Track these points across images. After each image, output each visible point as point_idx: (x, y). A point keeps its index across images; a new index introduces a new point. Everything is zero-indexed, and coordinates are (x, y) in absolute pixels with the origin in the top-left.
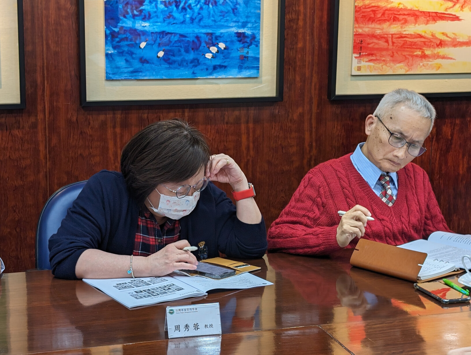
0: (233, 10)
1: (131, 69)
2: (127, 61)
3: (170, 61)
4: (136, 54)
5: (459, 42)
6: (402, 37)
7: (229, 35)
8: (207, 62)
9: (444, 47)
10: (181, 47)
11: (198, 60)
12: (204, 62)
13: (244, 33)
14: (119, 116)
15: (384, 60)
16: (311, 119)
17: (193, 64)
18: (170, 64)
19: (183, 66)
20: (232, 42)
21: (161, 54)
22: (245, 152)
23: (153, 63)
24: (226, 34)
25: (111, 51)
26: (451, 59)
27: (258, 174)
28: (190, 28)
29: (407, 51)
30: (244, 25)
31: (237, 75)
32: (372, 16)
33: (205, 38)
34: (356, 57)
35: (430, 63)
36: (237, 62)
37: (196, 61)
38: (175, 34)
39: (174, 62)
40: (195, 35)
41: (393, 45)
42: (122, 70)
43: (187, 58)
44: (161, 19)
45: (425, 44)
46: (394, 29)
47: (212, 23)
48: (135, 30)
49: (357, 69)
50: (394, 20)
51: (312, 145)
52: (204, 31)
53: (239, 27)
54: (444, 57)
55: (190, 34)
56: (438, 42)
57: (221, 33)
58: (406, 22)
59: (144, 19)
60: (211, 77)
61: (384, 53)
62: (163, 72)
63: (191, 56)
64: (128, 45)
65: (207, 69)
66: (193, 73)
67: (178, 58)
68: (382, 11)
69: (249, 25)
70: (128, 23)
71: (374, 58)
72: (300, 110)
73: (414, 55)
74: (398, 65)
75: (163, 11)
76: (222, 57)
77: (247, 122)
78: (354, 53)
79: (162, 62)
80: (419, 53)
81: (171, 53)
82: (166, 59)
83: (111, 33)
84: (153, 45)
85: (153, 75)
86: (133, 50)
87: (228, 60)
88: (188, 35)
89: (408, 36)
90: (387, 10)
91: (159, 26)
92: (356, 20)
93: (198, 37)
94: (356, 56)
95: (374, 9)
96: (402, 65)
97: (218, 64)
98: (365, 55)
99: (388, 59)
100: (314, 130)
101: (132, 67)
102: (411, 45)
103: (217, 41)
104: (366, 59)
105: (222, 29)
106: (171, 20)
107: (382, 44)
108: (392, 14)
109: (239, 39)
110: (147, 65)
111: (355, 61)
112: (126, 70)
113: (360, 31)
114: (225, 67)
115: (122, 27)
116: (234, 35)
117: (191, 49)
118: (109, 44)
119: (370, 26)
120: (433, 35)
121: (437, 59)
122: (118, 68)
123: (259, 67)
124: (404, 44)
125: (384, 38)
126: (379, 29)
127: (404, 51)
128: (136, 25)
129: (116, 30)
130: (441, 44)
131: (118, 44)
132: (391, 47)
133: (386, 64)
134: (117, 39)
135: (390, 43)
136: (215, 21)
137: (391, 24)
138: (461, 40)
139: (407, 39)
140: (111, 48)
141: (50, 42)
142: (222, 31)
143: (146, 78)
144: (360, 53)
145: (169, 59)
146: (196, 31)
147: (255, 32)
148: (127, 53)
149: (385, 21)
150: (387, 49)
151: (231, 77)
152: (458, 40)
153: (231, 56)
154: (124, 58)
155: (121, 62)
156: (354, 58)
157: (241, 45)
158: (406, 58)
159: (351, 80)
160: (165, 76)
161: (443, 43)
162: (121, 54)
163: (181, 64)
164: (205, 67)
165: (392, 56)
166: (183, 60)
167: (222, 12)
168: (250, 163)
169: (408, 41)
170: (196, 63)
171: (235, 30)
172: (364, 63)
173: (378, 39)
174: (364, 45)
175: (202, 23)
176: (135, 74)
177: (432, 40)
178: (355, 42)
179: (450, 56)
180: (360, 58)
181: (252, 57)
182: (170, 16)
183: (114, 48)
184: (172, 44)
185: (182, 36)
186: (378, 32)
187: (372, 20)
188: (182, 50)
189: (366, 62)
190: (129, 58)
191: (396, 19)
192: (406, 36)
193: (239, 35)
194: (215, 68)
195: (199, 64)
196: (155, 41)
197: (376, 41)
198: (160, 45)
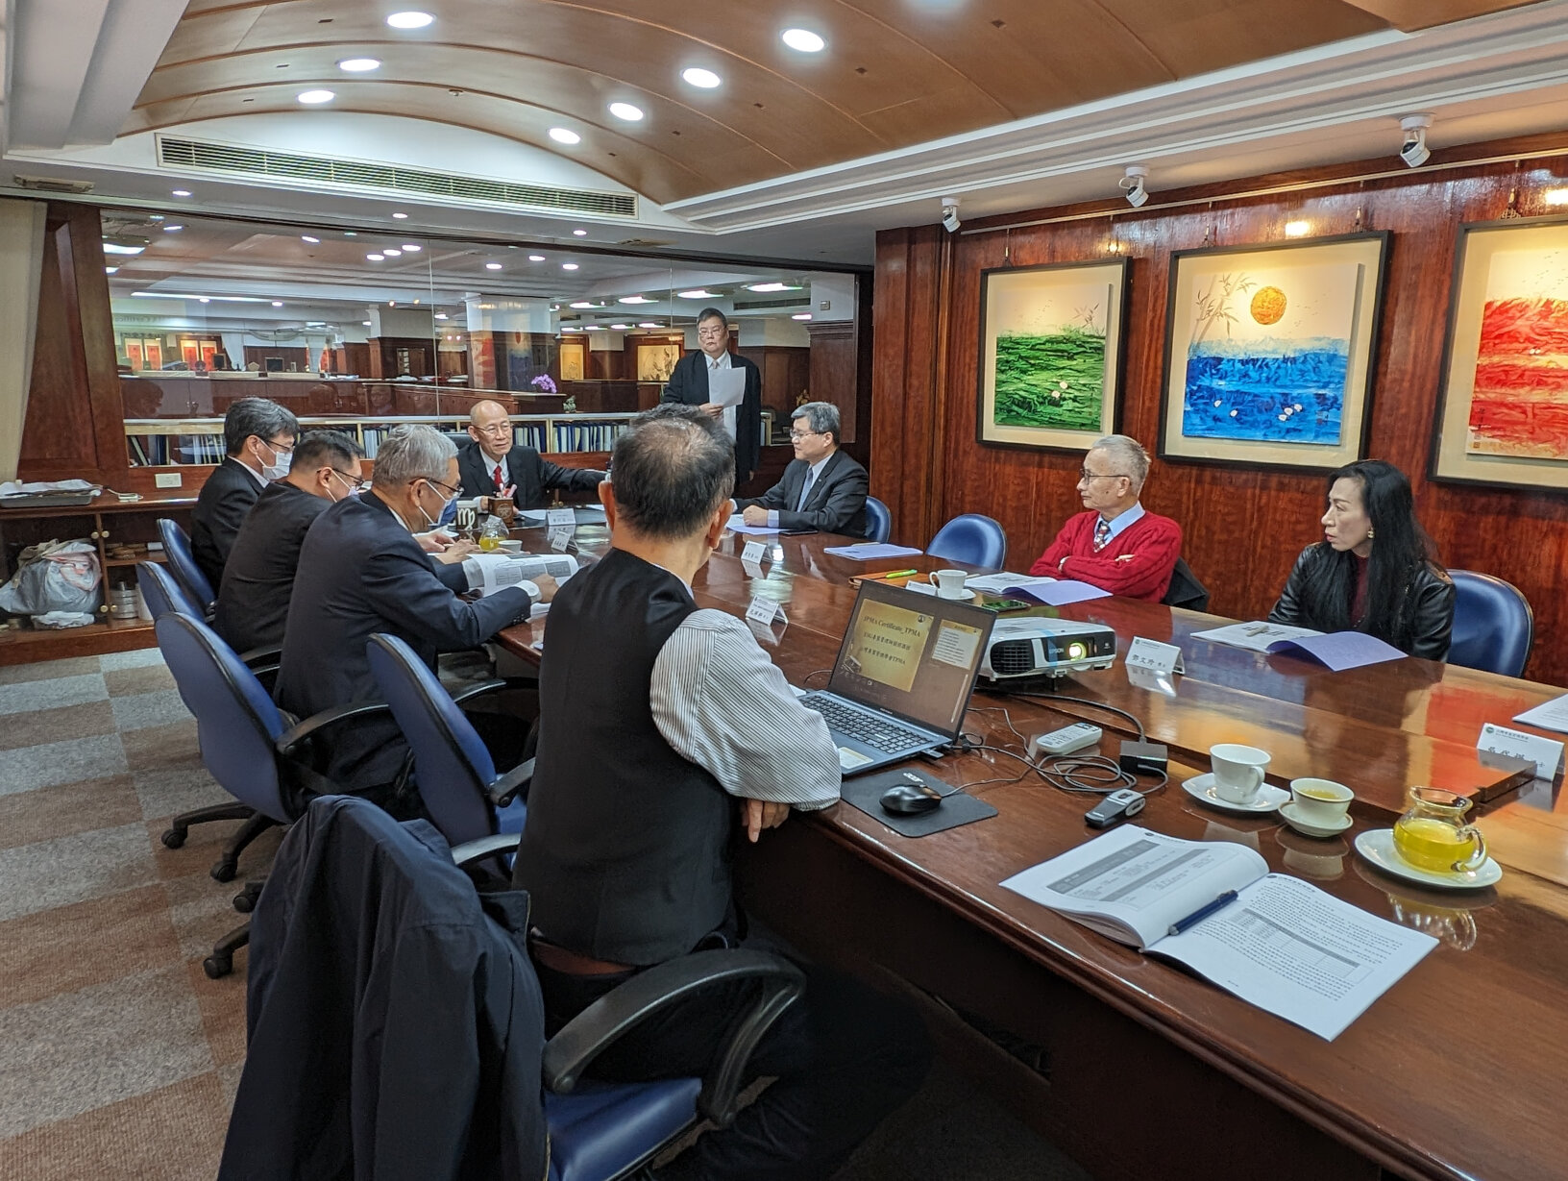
0: (1314, 369)
1: (1204, 427)
2: (1201, 418)
3: (1243, 421)
4: (1210, 412)
6: (1550, 408)
7: (1308, 397)
8: (1281, 424)
10: (1255, 407)
11: (1271, 422)
12: (1277, 424)
13: (1324, 395)
15: (1517, 438)
17: (1266, 426)
18: (1241, 424)
19: (1255, 427)
20: (1310, 405)
21: (1234, 413)
23: (1225, 422)
24: (1304, 395)
25: (1189, 408)
28: (1265, 388)
30: (1324, 387)
31: (1313, 441)
32: (1503, 377)
33: (1279, 399)
34: (1472, 431)
36: (1314, 426)
37: (1269, 422)
38: (1249, 394)
39: (1246, 422)
40: (1271, 396)
41: (1534, 418)
42: (1197, 427)
43: (1259, 419)
44: (1237, 378)
46: (1538, 396)
47: (1289, 383)
48: (1213, 389)
49: (1473, 446)
50: (1538, 384)
52: (1279, 391)
53: (1319, 388)
55: (1264, 393)
57: (1299, 394)
58: (1559, 386)
59: (1221, 378)
60: (1284, 440)
61: (1518, 428)
62: (1233, 431)
63: (1262, 417)
64: (1205, 403)
65: (1280, 432)
66: (1265, 435)
67: (1251, 419)
68: (1519, 372)
69: (1332, 386)
70: (1205, 382)
71: (1499, 433)
74: (1540, 445)
75: (1239, 370)
76: (1298, 420)
78: (1470, 424)
79: (1235, 421)
81: (1244, 413)
82: (1237, 419)
83: (1190, 391)
84: (1227, 404)
86: (1208, 408)
87: (1303, 423)
88: (1262, 395)
90: (1528, 370)
92: (1477, 383)
93: (1273, 398)
94: (1472, 429)
95: (1507, 368)
96: (1547, 445)
97: (1292, 426)
98: (1487, 428)
99: (1525, 436)
101: (1205, 425)
103: (1294, 403)
104: (1487, 434)
105: (1299, 389)
106: (1247, 379)
107: (1516, 415)
108: (1535, 376)
109: (1319, 401)
110: (1219, 423)
111: (1471, 434)
112: (1201, 428)
113: (1482, 396)
115: (1199, 386)
116: (1312, 396)
117: (1264, 410)
118: (1188, 401)
119: (1498, 391)
122: (1194, 425)
123: (1339, 434)
124: (1553, 417)
125: (1520, 407)
126: (1511, 395)
127: (1553, 426)
128: (1213, 384)
129: (1195, 388)
131: (1196, 401)
132: (1530, 419)
133: (1520, 443)
134: (1195, 397)
135: (1530, 415)
136: (1292, 381)
137: (1532, 390)
139: (1559, 411)
140: (1189, 406)
142: (1300, 391)
143: (1217, 436)
144: (1480, 426)
145: (1242, 419)
146: (1272, 391)
147: (1338, 394)
148: (1203, 411)
149: (1523, 385)
150: (1524, 423)
151: (1306, 442)
153: (1308, 419)
154: (1199, 415)
155: (1196, 419)
156: (1469, 431)
157: (1321, 408)
158: (1556, 438)
159: (1467, 460)
162: (1197, 411)
163: (1254, 425)
164: (1278, 429)
165: (1531, 433)
166: (1256, 421)
167: (1301, 370)
169: (1560, 414)
170: (1268, 424)
171: (1314, 391)
172: (1484, 440)
173: (1510, 408)
174: (1487, 415)
175: (1278, 383)
176: (1207, 432)
178: (1473, 411)
180: (1479, 432)
181: (1332, 422)
182: (1246, 375)
183: (1192, 405)
184: (1245, 404)
185: (1256, 396)
186: (1511, 399)
187: (1502, 383)
188: (1255, 410)
189: (1488, 437)
190: (1203, 415)
191: (1540, 383)
193: (1318, 396)
194: (1288, 431)
195: (1271, 425)
196: (1229, 400)
197: (1506, 411)
198: (1233, 404)
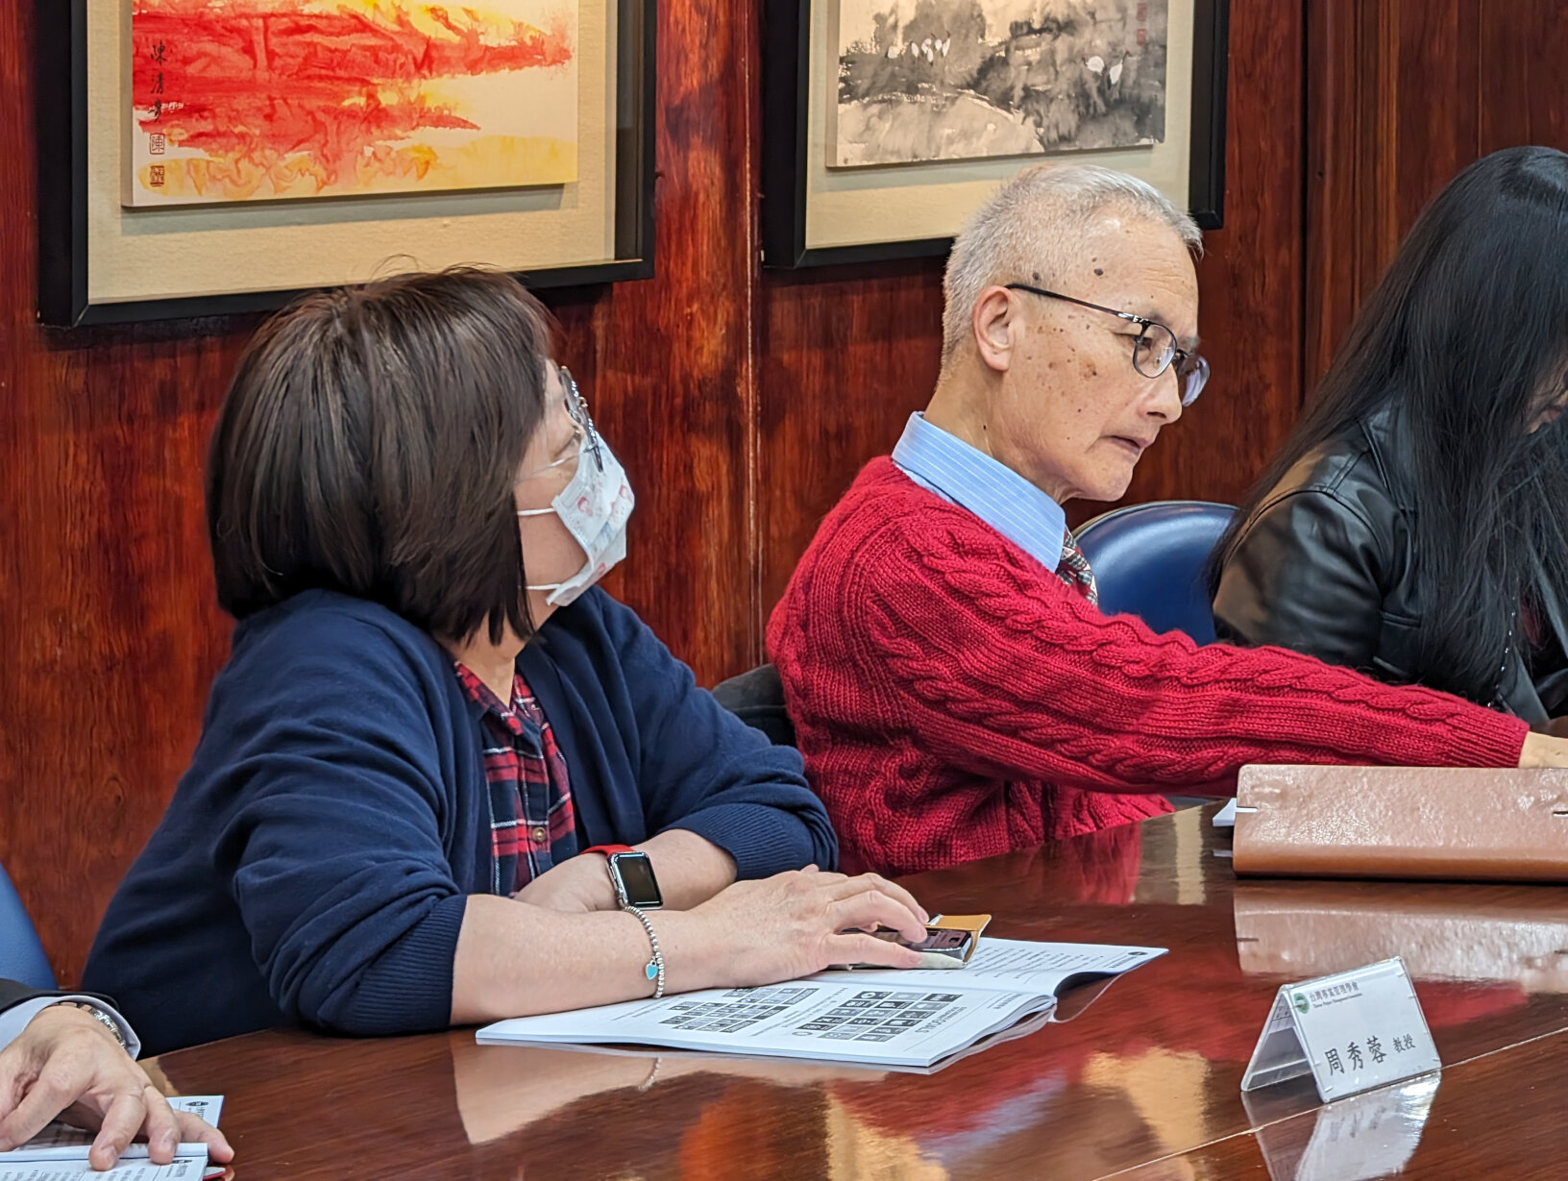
5: (487, 48)
6: (299, 30)
9: (440, 75)
15: (242, 136)
26: (464, 124)
29: (319, 93)
34: (142, 123)
35: (396, 145)
41: (270, 67)
45: (377, 61)
49: (149, 180)
54: (441, 120)
56: (420, 52)
61: (242, 102)
71: (206, 126)
73: (343, 112)
74: (291, 156)
78: (137, 102)
80: (356, 100)
89: (322, 24)
94: (143, 119)
96: (301, 155)
98: (177, 112)
99: (256, 128)
102: (329, 66)
104: (180, 133)
107: (232, 60)
111: (142, 139)
120: (401, 21)
121: (418, 125)
124: (306, 61)
125: (239, 31)
127: (309, 90)
130: (429, 60)
132: (262, 75)
133: (248, 155)
135: (261, 56)
138: (491, 39)
139: (317, 38)
144: (158, 104)
150: (249, 86)
152: (483, 40)
156: (137, 127)
158: (319, 126)
159: (125, 232)
161: (434, 54)
165: (269, 117)
169: (319, 48)
172: (175, 154)
173: (219, 39)
174: (169, 64)
177: (400, 41)
178: (136, 55)
179: (458, 114)
180: (158, 129)
186: (217, 4)
189: (181, 143)
192: (313, 22)
197: (210, 47)
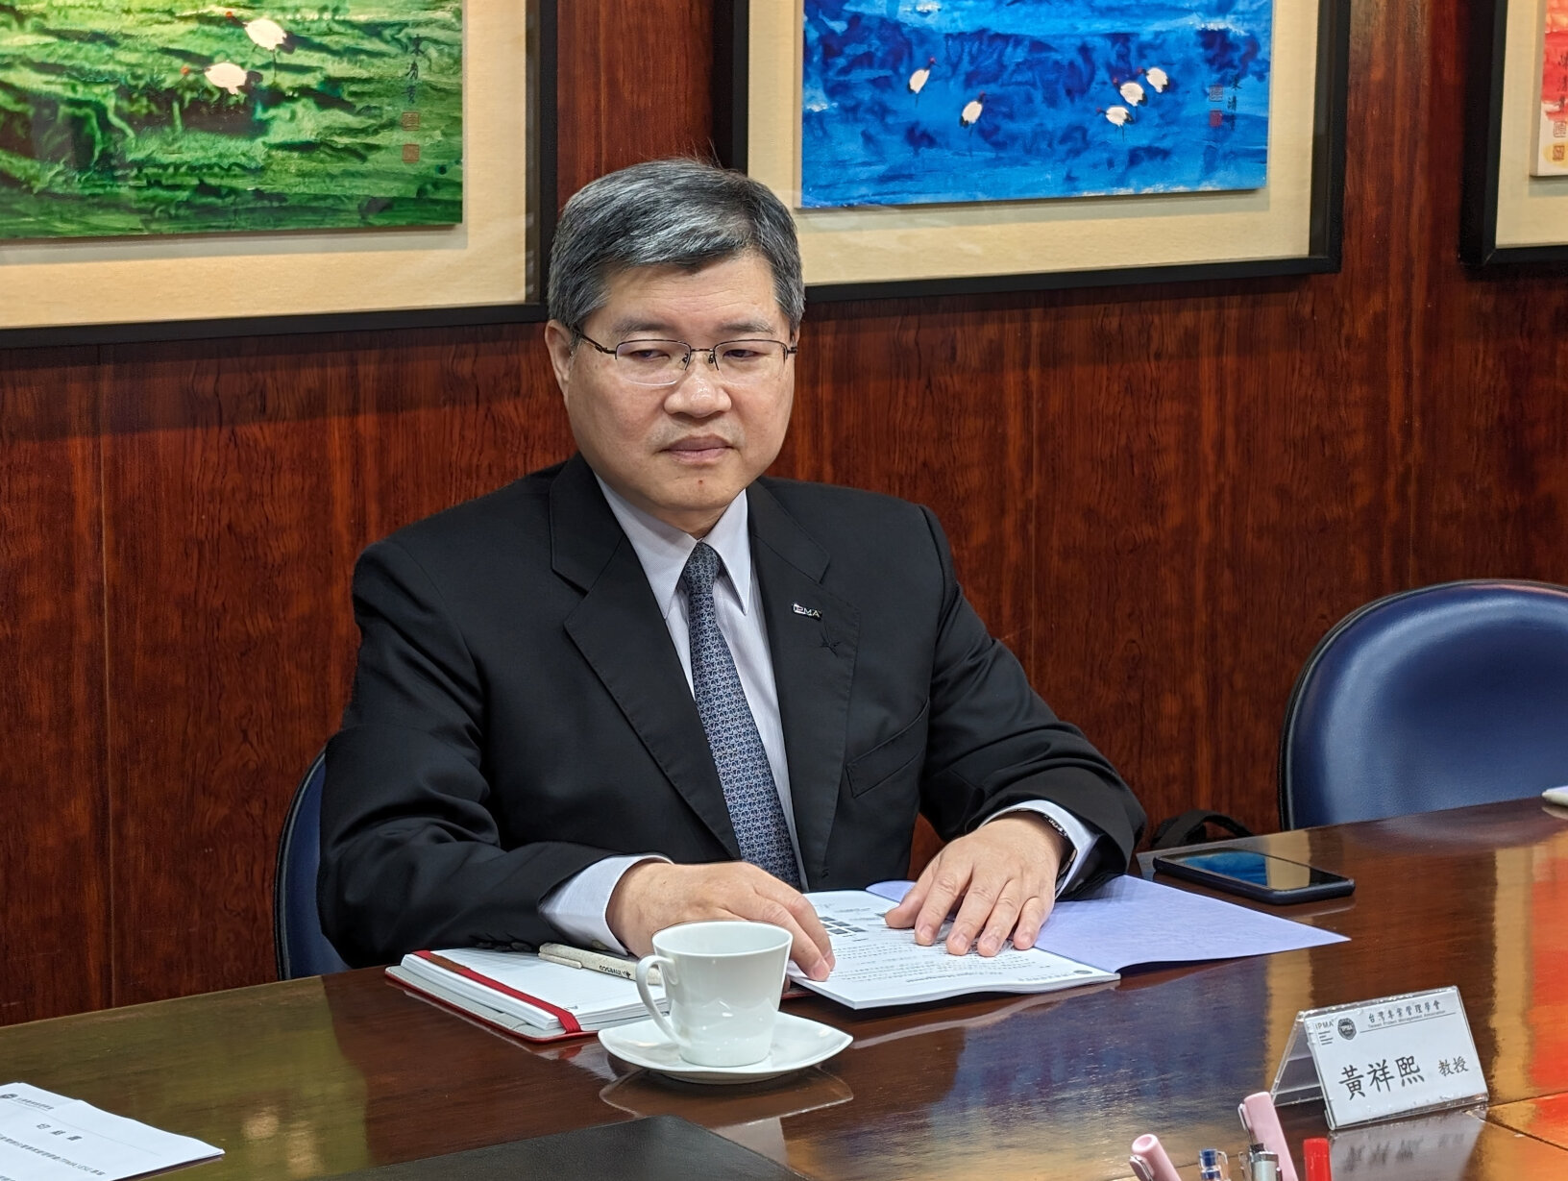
1: (880, 169)
2: (868, 138)
3: (1000, 137)
4: (895, 113)
7: (1181, 41)
8: (1111, 137)
10: (1033, 85)
11: (1084, 131)
12: (1100, 138)
13: (1223, 33)
14: (828, 340)
16: (1407, 334)
17: (1069, 145)
18: (998, 146)
19: (1039, 153)
20: (1188, 68)
21: (973, 112)
22: (1211, 458)
23: (948, 146)
24: (1172, 38)
25: (820, 104)
27: (1250, 536)
28: (1061, 17)
30: (1224, 6)
31: (1199, 182)
33: (1106, 52)
34: (1550, 114)
36: (1200, 134)
37: (1078, 135)
38: (1017, 40)
39: (1013, 138)
40: (1078, 42)
42: (851, 171)
43: (1050, 126)
48: (897, 26)
49: (1551, 155)
51: (1410, 425)
52: (1105, 26)
53: (1209, 12)
55: (1063, 37)
57: (1157, 34)
60: (1122, 191)
62: (975, 175)
63: (1060, 118)
64: (875, 82)
65: (1111, 164)
66: (1070, 178)
67: (1023, 127)
69: (1241, 5)
70: (875, 2)
72: (1376, 303)
76: (1157, 121)
77: (1219, 350)
78: (1546, 97)
79: (977, 139)
81: (1004, 109)
82: (985, 130)
83: (821, 39)
84: (947, 79)
85: (947, 189)
86: (888, 98)
87: (1175, 129)
88: (1054, 44)
91: (970, 10)
93: (1085, 50)
94: (1549, 110)
97: (1144, 142)
100: (1416, 373)
101: (882, 161)
103: (1144, 63)
105: (1159, 18)
109: (1211, 53)
110: (927, 153)
111: (1547, 125)
112: (864, 173)
113: (1564, 21)
114: (1165, 154)
115: (855, 19)
116: (1193, 39)
117: (1062, 93)
118: (815, 78)
122: (841, 164)
123: (1265, 152)
128: (901, 9)
129: (839, 26)
131: (842, 78)
134: (841, 62)
140: (820, 94)
141: (620, 75)
142: (1158, 26)
143: (923, 199)
144: (1563, 99)
145: (997, 129)
146: (1082, 27)
147: (1257, 29)
148: (871, 111)
151: (1181, 189)
153: (1184, 113)
154: (860, 128)
155: (849, 145)
156: (1544, 117)
157: (1216, 76)
159: (1532, 194)
160: (984, 191)
162: (850, 113)
163: (1033, 148)
164: (1105, 155)
166: (1040, 133)
168: (1227, 497)
170: (1077, 140)
171: (1196, 22)
176: (892, 186)
178: (1548, 61)
180: (1560, 117)
181: (1246, 117)
183: (832, 92)
184: (1005, 76)
185: (1038, 45)
188: (1038, 96)
190: (874, 129)
193: (1209, 38)
194: (1135, 157)
195: (1086, 144)
196: (955, 67)
198: (970, 81)
